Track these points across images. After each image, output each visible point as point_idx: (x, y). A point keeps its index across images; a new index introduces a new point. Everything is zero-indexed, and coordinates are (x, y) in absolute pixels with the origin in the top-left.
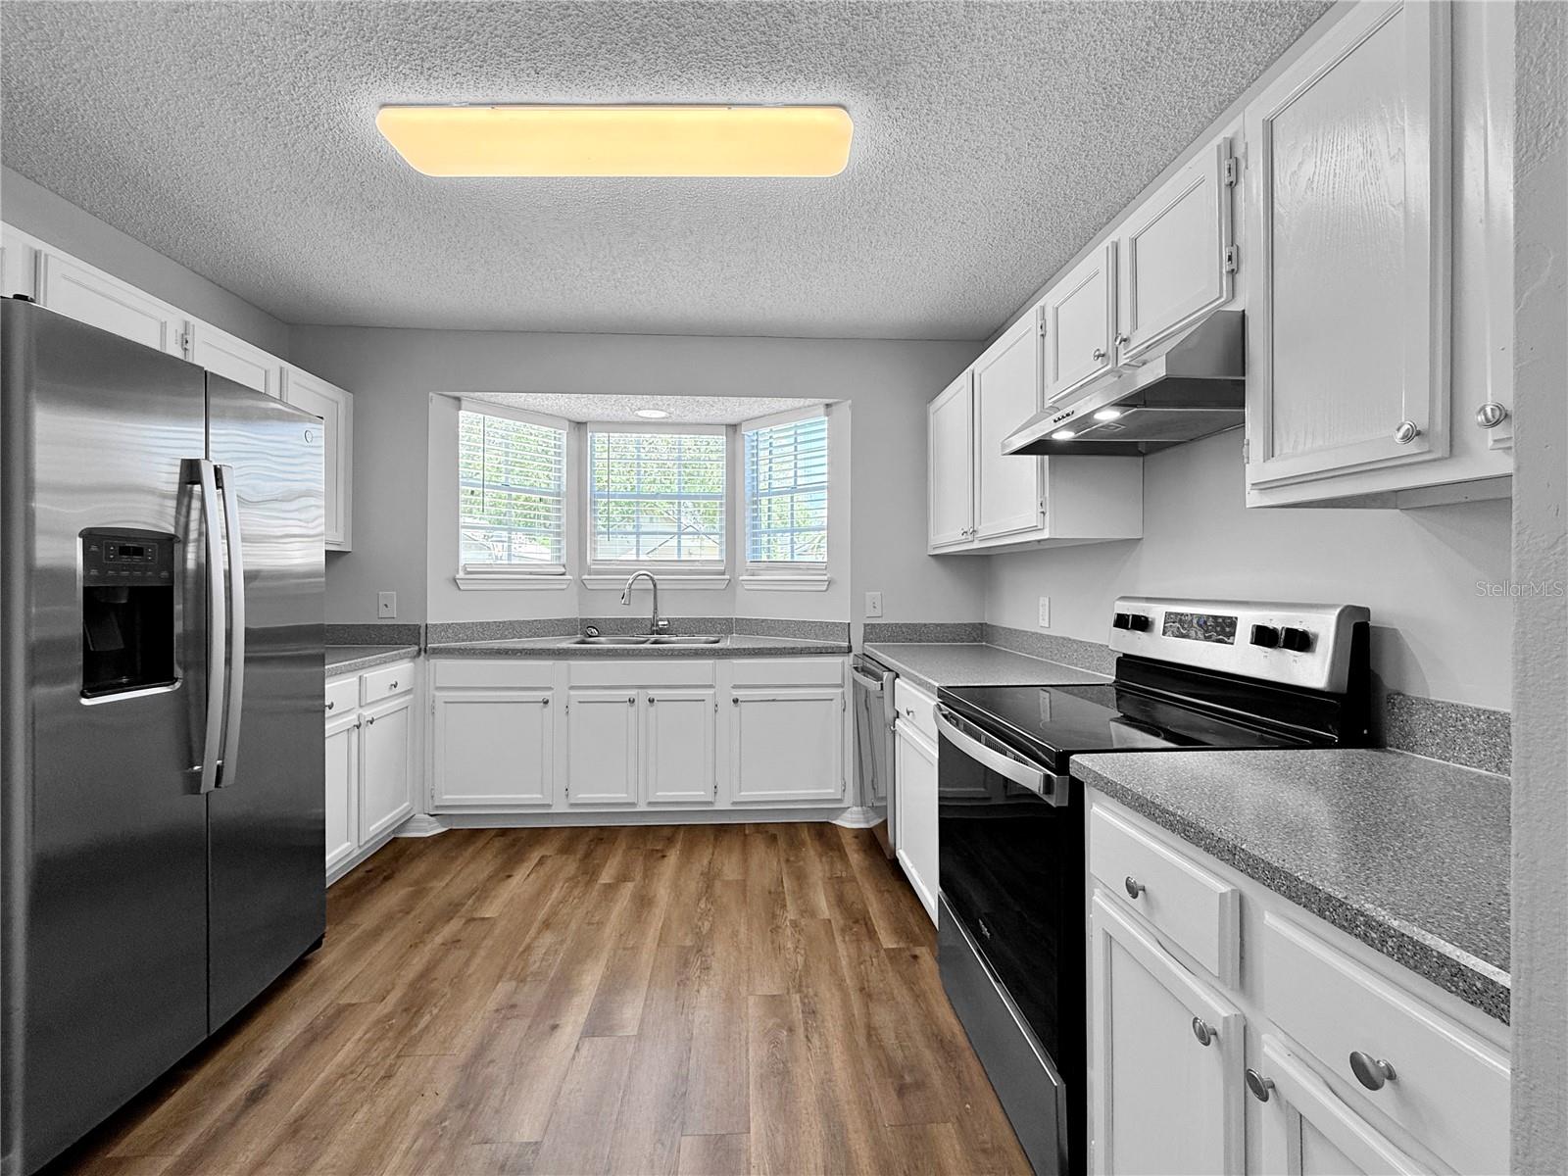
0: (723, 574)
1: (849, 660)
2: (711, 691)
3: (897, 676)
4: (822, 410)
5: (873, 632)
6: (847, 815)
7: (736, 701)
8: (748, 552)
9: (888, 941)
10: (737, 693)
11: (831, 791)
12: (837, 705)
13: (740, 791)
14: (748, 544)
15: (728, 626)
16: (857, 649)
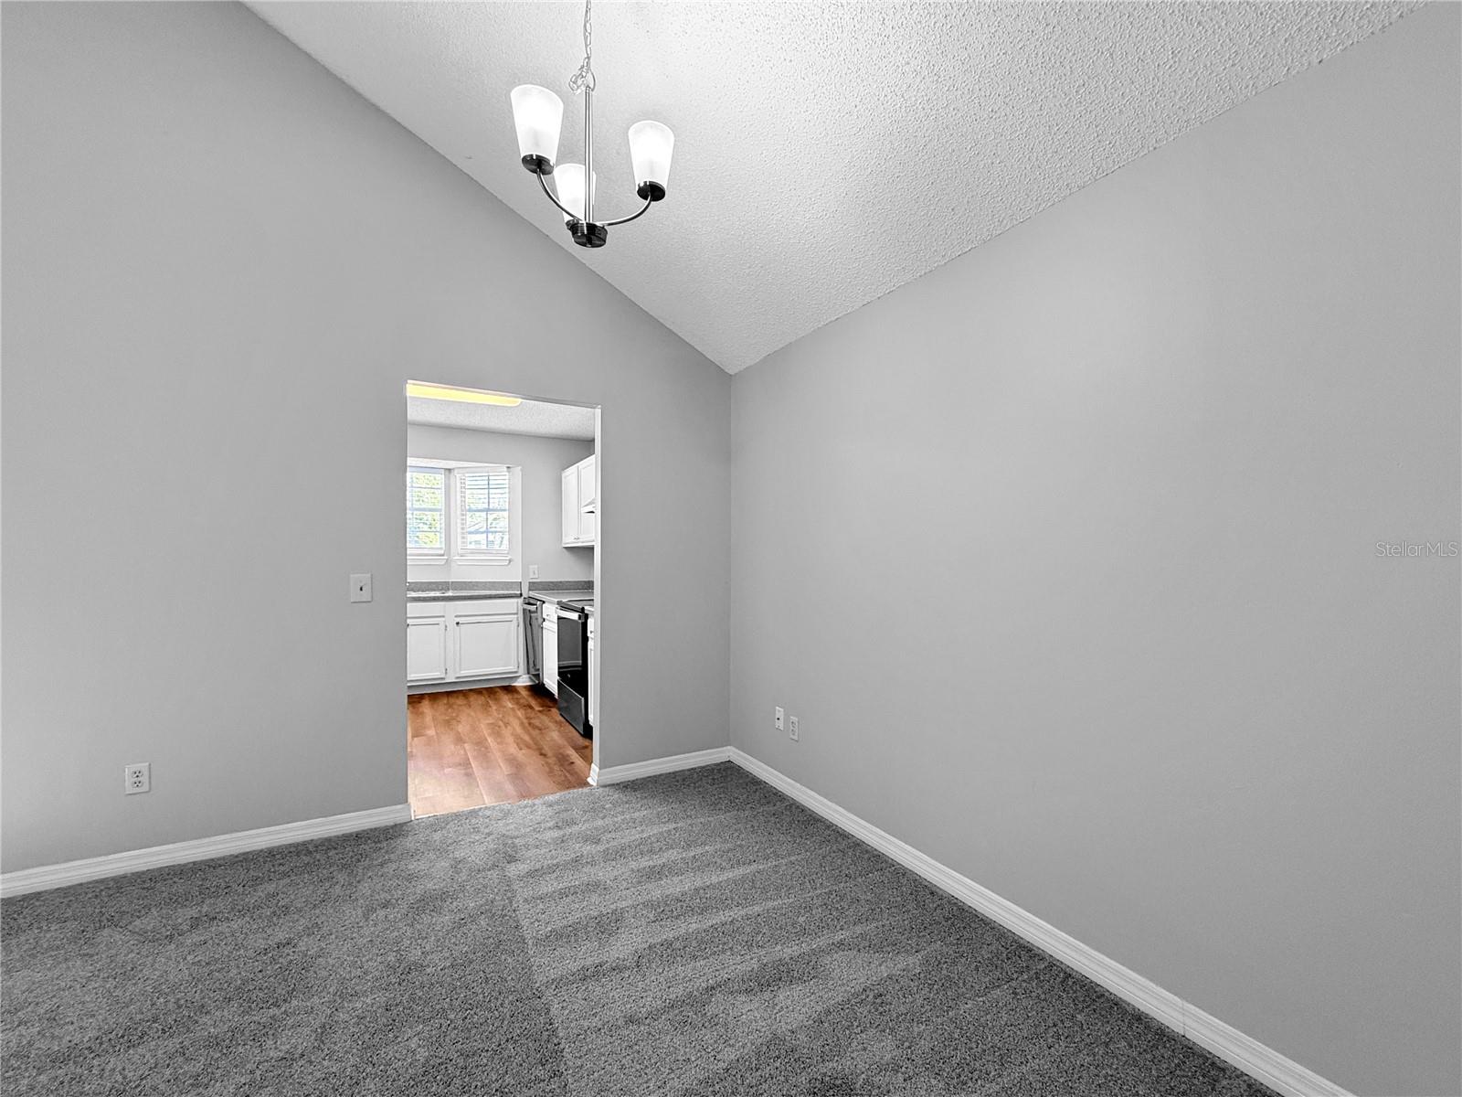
0: (443, 555)
1: (521, 600)
2: (443, 619)
3: (544, 602)
4: (505, 469)
5: (533, 586)
6: (520, 680)
7: (458, 623)
8: (459, 543)
9: (537, 708)
10: (458, 620)
11: (512, 668)
12: (515, 623)
13: (460, 670)
14: (459, 540)
15: (445, 586)
16: (525, 595)
